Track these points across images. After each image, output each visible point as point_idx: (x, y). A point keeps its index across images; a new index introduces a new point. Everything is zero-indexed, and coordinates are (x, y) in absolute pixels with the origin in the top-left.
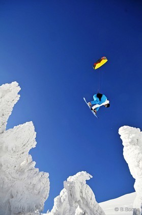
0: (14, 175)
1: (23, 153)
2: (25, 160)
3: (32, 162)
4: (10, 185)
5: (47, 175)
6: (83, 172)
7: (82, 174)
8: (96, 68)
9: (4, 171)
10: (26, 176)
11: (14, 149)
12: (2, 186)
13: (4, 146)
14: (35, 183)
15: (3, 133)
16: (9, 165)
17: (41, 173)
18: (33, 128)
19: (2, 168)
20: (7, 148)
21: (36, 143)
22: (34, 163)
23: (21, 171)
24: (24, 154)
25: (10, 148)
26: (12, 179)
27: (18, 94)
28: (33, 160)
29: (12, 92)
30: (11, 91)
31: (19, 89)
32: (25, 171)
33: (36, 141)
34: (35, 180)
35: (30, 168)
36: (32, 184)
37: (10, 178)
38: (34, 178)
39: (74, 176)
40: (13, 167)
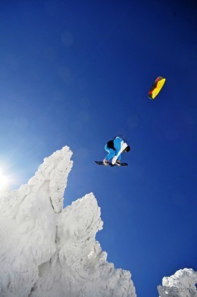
0: (83, 273)
1: (88, 239)
2: (92, 249)
3: (101, 252)
4: (79, 289)
5: (128, 274)
6: (186, 269)
7: (185, 273)
8: (154, 97)
9: (70, 267)
10: (99, 275)
11: (77, 233)
12: (68, 289)
13: (65, 230)
14: (113, 287)
15: (61, 212)
16: (74, 258)
17: (119, 271)
18: (95, 202)
19: (67, 261)
20: (68, 232)
21: (102, 223)
22: (105, 254)
23: (90, 267)
24: (90, 240)
25: (72, 233)
26: (80, 279)
27: (71, 159)
28: (103, 250)
29: (64, 159)
30: (62, 159)
31: (71, 153)
32: (96, 267)
33: (102, 220)
34: (112, 283)
35: (101, 262)
36: (109, 289)
37: (78, 277)
38: (110, 280)
39: (172, 276)
40: (79, 260)
